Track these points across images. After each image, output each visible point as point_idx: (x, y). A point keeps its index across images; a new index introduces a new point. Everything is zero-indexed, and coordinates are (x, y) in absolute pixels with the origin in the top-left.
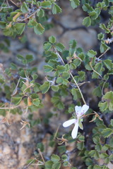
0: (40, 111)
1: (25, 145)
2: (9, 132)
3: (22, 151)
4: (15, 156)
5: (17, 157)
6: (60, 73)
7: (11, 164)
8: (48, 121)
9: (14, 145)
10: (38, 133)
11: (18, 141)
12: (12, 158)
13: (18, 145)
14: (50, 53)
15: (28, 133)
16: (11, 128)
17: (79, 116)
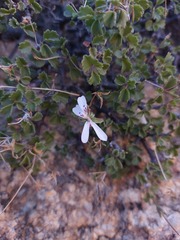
1: (78, 169)
3: (81, 175)
4: (81, 184)
5: (84, 182)
7: (86, 192)
9: (72, 178)
11: (70, 171)
12: (81, 188)
13: (74, 174)
17: (85, 116)
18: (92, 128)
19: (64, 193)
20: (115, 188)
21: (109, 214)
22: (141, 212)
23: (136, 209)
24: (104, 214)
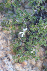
0: (15, 31)
1: (10, 40)
2: (6, 36)
3: (9, 42)
4: (7, 43)
6: (20, 19)
7: (5, 45)
8: (17, 34)
9: (7, 40)
10: (14, 37)
11: (8, 39)
12: (6, 43)
13: (8, 40)
14: (18, 13)
15: (11, 37)
16: (6, 35)
17: (24, 31)
18: (22, 34)
19: (2, 40)
20: (10, 52)
21: (3, 54)
22: (8, 61)
23: (8, 59)
24: (3, 52)
